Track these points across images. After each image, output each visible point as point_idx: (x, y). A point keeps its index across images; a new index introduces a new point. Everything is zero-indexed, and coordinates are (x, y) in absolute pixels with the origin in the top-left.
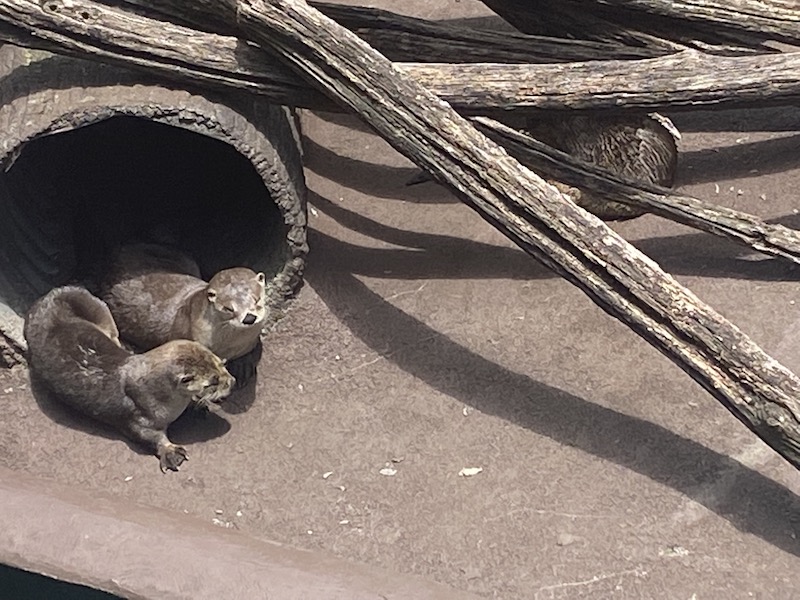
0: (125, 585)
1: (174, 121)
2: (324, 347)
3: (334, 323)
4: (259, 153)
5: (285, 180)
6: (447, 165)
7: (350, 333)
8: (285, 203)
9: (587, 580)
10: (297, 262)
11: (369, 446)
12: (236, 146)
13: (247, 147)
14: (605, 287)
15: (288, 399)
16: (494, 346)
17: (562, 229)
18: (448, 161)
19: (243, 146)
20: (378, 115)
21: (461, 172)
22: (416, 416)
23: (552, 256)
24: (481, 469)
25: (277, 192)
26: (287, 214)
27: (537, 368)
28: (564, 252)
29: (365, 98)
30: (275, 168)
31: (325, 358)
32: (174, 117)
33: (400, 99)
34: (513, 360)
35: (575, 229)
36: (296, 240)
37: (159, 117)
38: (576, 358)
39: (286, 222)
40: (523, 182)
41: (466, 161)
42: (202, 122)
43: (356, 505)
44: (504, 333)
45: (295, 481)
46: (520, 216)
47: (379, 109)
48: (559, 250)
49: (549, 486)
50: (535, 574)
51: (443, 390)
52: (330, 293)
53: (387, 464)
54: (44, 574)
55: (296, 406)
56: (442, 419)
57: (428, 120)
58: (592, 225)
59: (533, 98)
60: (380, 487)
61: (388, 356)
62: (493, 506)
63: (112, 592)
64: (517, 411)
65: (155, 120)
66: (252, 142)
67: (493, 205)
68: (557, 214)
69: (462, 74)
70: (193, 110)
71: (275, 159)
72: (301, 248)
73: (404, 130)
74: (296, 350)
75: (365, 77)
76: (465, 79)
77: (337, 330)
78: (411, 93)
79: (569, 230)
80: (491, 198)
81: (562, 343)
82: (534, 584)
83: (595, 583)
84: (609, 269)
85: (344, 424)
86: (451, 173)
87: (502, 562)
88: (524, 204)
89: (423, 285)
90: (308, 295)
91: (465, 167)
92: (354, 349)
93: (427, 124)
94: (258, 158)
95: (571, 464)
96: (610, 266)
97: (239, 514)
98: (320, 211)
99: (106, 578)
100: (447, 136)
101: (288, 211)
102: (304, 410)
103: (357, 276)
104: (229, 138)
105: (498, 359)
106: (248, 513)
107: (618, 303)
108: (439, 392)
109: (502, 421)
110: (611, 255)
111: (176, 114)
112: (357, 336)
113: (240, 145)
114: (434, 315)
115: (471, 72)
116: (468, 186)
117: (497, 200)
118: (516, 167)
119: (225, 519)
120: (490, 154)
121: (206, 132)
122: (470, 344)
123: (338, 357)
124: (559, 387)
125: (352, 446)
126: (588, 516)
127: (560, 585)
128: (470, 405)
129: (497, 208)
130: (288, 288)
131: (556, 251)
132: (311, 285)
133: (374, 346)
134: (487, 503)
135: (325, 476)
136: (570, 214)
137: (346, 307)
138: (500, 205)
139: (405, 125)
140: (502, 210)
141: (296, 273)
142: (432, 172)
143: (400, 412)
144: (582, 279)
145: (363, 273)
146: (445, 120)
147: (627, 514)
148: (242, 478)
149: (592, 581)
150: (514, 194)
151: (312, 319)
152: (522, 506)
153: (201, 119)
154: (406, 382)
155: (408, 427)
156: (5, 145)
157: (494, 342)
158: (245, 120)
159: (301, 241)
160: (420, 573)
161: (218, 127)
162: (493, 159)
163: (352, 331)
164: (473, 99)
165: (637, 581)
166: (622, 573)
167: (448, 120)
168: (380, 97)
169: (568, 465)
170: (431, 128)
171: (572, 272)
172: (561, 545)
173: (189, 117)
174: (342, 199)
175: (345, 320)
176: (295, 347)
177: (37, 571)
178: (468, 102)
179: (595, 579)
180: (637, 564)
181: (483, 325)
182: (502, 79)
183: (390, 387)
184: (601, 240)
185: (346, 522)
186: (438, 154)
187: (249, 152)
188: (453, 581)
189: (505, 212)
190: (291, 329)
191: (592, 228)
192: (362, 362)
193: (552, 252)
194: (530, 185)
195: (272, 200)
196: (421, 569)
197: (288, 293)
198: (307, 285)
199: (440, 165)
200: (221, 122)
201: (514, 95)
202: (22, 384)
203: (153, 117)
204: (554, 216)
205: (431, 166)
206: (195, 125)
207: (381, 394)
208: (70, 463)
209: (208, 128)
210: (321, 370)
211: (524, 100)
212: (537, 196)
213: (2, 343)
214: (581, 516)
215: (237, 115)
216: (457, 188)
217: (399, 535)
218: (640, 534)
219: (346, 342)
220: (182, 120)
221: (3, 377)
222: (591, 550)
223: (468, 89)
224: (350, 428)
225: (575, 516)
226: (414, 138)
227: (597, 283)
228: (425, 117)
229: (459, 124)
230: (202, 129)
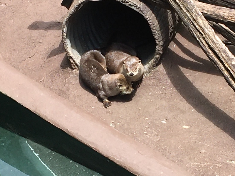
0: (70, 131)
1: (127, 4)
2: (161, 83)
3: (167, 77)
4: (151, 20)
5: (157, 30)
6: (196, 31)
7: (170, 81)
8: (156, 37)
9: (203, 163)
10: (158, 56)
11: (162, 114)
12: (144, 16)
13: (147, 17)
14: (229, 76)
15: (145, 96)
16: (209, 94)
17: (221, 57)
18: (196, 30)
19: (146, 16)
20: (181, 13)
21: (198, 34)
22: (179, 109)
23: (217, 64)
24: (189, 127)
25: (154, 33)
26: (157, 40)
27: (219, 103)
28: (220, 63)
29: (179, 7)
30: (155, 25)
31: (160, 87)
32: (128, 3)
33: (188, 9)
34: (214, 100)
35: (225, 57)
36: (158, 49)
37: (123, 2)
39: (156, 43)
40: (215, 40)
41: (201, 31)
42: (135, 6)
43: (151, 129)
44: (214, 91)
45: (137, 119)
46: (211, 50)
47: (182, 11)
48: (219, 62)
49: (206, 136)
50: (190, 159)
51: (189, 103)
52: (168, 68)
53: (165, 120)
54: (51, 123)
55: (146, 98)
56: (185, 111)
57: (194, 17)
58: (230, 57)
59: (233, 20)
60: (160, 125)
61: (178, 90)
62: (187, 138)
63: (67, 132)
64: (207, 114)
65: (122, 3)
66: (150, 16)
67: (205, 46)
68: (221, 52)
69: (214, 8)
70: (133, 2)
71: (156, 23)
72: (159, 52)
73: (187, 19)
74: (153, 83)
75: (181, 1)
76: (215, 10)
77: (166, 80)
78: (192, 8)
79: (223, 57)
80: (204, 43)
82: (188, 161)
83: (205, 165)
84: (230, 71)
85: (158, 106)
86: (196, 34)
87: (182, 154)
88: (213, 47)
89: (198, 74)
90: (161, 67)
91: (200, 33)
92: (169, 86)
93: (193, 18)
94: (150, 21)
95: (215, 131)
96: (231, 70)
97: (118, 124)
99: (66, 128)
100: (198, 23)
101: (157, 39)
102: (148, 100)
103: (179, 66)
104: (142, 13)
105: (209, 98)
106: (121, 124)
107: (231, 82)
108: (188, 103)
109: (202, 115)
110: (232, 67)
111: (128, 2)
112: (172, 83)
113: (145, 16)
114: (196, 82)
115: (218, 8)
116: (199, 39)
117: (206, 44)
118: (214, 35)
119: (114, 124)
120: (208, 30)
121: (136, 10)
122: (203, 92)
123: (164, 87)
124: (222, 110)
125: (157, 112)
126: (212, 147)
127: (195, 163)
128: (195, 109)
129: (205, 47)
130: (154, 63)
131: (218, 63)
132: (163, 65)
133: (176, 87)
134: (186, 137)
135: (146, 119)
136: (225, 52)
137: (172, 74)
138: (207, 46)
139: (187, 17)
140: (207, 48)
141: (157, 59)
142: (191, 33)
143: (174, 106)
144: (223, 73)
145: (181, 66)
146: (198, 18)
147: (224, 149)
148: (123, 114)
149: (204, 164)
150: (211, 43)
151: (160, 75)
152: (196, 139)
153: (135, 5)
154: (180, 99)
155: (175, 111)
156: (79, 2)
157: (210, 93)
158: (149, 9)
159: (160, 50)
160: (159, 151)
161: (139, 9)
162: (209, 32)
163: (171, 81)
165: (217, 167)
166: (214, 164)
167: (199, 18)
168: (183, 8)
169: (214, 131)
170: (194, 20)
171: (221, 70)
172: (201, 152)
173: (132, 4)
174: (186, 45)
175: (169, 77)
176: (153, 82)
177: (50, 122)
178: (214, 17)
179: (206, 164)
180: (219, 163)
182: (226, 12)
183: (175, 99)
184: (231, 62)
185: (146, 133)
186: (194, 28)
187: (148, 18)
188: (167, 155)
189: (207, 49)
190: (153, 76)
191: (230, 58)
192: (170, 90)
193: (217, 63)
194: (216, 42)
195: (153, 35)
196: (160, 150)
197: (154, 65)
198: (162, 64)
199: (194, 31)
200: (141, 8)
201: (227, 18)
202: (75, 75)
203: (121, 2)
204: (220, 52)
205: (191, 31)
206: (133, 7)
207: (171, 100)
208: (80, 100)
209: (137, 9)
210: (157, 90)
211: (230, 20)
212: (217, 45)
213: (72, 61)
214: (210, 146)
215: (147, 7)
216: (196, 39)
217: (159, 140)
218: (225, 155)
219: (168, 84)
220: (130, 5)
221: (71, 72)
222: (208, 156)
223: (215, 13)
224: (159, 107)
225: (209, 146)
226: (189, 22)
227: (227, 75)
228: (193, 16)
229: (202, 20)
230: (135, 9)
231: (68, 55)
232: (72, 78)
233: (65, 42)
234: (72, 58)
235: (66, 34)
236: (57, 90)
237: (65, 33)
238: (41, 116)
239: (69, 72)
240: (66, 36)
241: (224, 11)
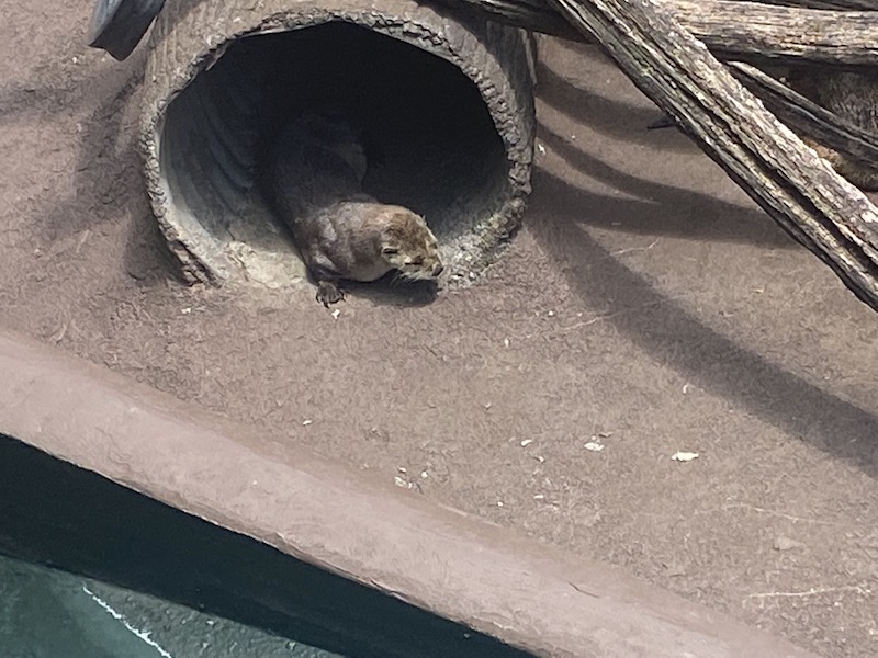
0: (291, 540)
1: (397, 34)
2: (537, 300)
3: (551, 274)
4: (487, 78)
5: (513, 111)
6: (695, 113)
7: (567, 287)
8: (509, 137)
9: (803, 591)
10: (516, 203)
11: (575, 416)
12: (463, 67)
13: (475, 70)
14: (859, 268)
15: (491, 354)
16: (725, 318)
17: (817, 199)
18: (697, 109)
19: (470, 68)
20: (624, 50)
21: (710, 123)
22: (631, 388)
23: (802, 227)
24: (697, 455)
25: (503, 124)
26: (512, 149)
28: (817, 224)
29: (611, 28)
30: (503, 96)
31: (537, 313)
32: (397, 29)
33: (651, 34)
34: (748, 334)
35: (832, 200)
36: (518, 179)
37: (381, 27)
38: (817, 342)
39: (510, 158)
40: (779, 141)
41: (717, 111)
42: (428, 38)
43: (555, 479)
44: (738, 305)
45: (490, 446)
46: (770, 178)
47: (626, 42)
48: (811, 221)
49: (772, 482)
50: (747, 579)
51: (664, 362)
52: (549, 241)
53: (594, 438)
54: (204, 518)
55: (499, 362)
56: (660, 395)
57: (680, 62)
58: (851, 197)
59: (801, 47)
60: (583, 463)
61: (608, 317)
62: (706, 498)
63: (275, 546)
64: (743, 394)
65: (376, 29)
66: (481, 65)
67: (742, 163)
68: (813, 181)
69: (722, 13)
70: (419, 23)
71: (505, 86)
72: (523, 188)
73: (651, 69)
74: (505, 300)
75: (614, 5)
76: (726, 18)
77: (553, 283)
78: (664, 28)
79: (826, 201)
80: (740, 155)
81: (802, 323)
82: (743, 589)
83: (812, 596)
84: (864, 248)
85: (550, 388)
86: (699, 123)
87: (710, 562)
88: (778, 166)
90: (526, 241)
91: (715, 118)
92: (570, 306)
93: (678, 65)
94: (486, 83)
95: (799, 460)
96: (866, 245)
97: (424, 475)
98: (549, 149)
99: (272, 531)
100: (699, 81)
101: (514, 145)
102: (508, 368)
103: (583, 226)
104: (455, 58)
105: (729, 334)
106: (434, 475)
108: (658, 364)
109: (726, 403)
110: (869, 233)
111: (401, 25)
112: (575, 292)
113: (467, 67)
114: (662, 277)
115: (734, 10)
116: (717, 140)
117: (747, 158)
118: (772, 123)
119: (408, 478)
120: (745, 105)
121: (431, 49)
122: (699, 314)
123: (551, 313)
124: (794, 373)
125: (557, 413)
126: (812, 521)
127: (772, 594)
128: (692, 383)
129: (746, 167)
130: (504, 230)
131: (807, 222)
132: (530, 229)
133: (593, 305)
134: (700, 494)
135: (524, 443)
136: (828, 182)
137: (566, 258)
138: (749, 164)
139: (653, 64)
140: (752, 169)
141: (514, 215)
142: (678, 119)
143: (614, 383)
144: (833, 257)
145: (588, 223)
146: (698, 63)
147: (857, 523)
148: (431, 436)
149: (809, 593)
150: (768, 153)
151: (527, 268)
152: (739, 500)
153: (426, 34)
154: (624, 349)
155: (620, 399)
156: (209, 41)
157: (726, 315)
158: (476, 39)
159: (523, 180)
160: (617, 563)
161: (444, 44)
162: (748, 111)
163: (571, 286)
164: (732, 42)
165: (860, 600)
166: (844, 588)
167: (702, 63)
168: (629, 29)
169: (795, 461)
170: (683, 71)
171: (824, 248)
172: (778, 549)
173: (414, 30)
174: (573, 137)
175: (562, 272)
176: (504, 296)
177: (198, 514)
178: (727, 44)
179: (812, 591)
180: (861, 581)
181: (717, 294)
182: (768, 22)
183: (605, 352)
184: (860, 215)
185: (541, 497)
186: (687, 101)
187: (476, 75)
188: (654, 576)
189: (755, 173)
190: (503, 276)
191: (851, 201)
192: (577, 321)
193: (803, 223)
194: (786, 146)
195: (497, 131)
196: (619, 558)
197: (504, 236)
198: (525, 229)
199: (687, 112)
200: (449, 40)
201: (779, 41)
202: (201, 304)
203: (374, 26)
204: (809, 183)
205: (678, 112)
206: (420, 39)
207: (595, 359)
208: (245, 398)
209: (434, 45)
210: (530, 326)
211: (790, 49)
212: (794, 159)
213: (184, 258)
214: (803, 520)
215: (467, 33)
216: (703, 141)
217: (599, 518)
218: (868, 547)
219: (562, 297)
220: (407, 33)
221: (181, 295)
222: (810, 558)
223: (729, 29)
224: (556, 393)
225: (797, 519)
226: (662, 80)
227: (850, 263)
228: (677, 57)
229: (714, 69)
230: (426, 45)
231: (168, 238)
232: (186, 318)
233: (154, 193)
234: (182, 245)
235: (157, 164)
236: (140, 369)
237: (153, 161)
238: (157, 497)
239: (173, 298)
240: (158, 170)
241: (762, 19)
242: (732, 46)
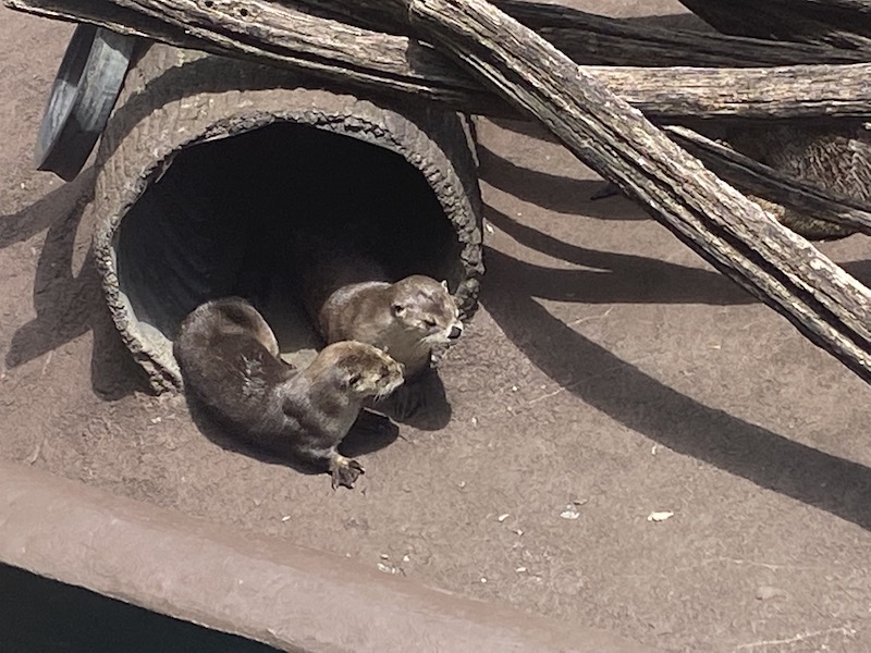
0: (282, 635)
1: (339, 129)
2: (500, 376)
3: (512, 350)
4: (432, 164)
5: (459, 194)
6: (638, 178)
7: (527, 361)
8: (459, 219)
9: (789, 637)
10: (471, 284)
11: (549, 486)
12: (406, 155)
13: (419, 157)
14: (813, 315)
15: (460, 433)
16: (686, 377)
17: (766, 251)
18: (639, 175)
19: (414, 156)
20: (563, 124)
21: (653, 187)
22: (602, 454)
23: (753, 280)
24: (672, 514)
25: (451, 207)
26: (462, 231)
27: (735, 403)
28: (767, 276)
29: (548, 104)
30: (448, 180)
31: (502, 390)
32: (339, 124)
33: (588, 106)
34: (709, 393)
35: (779, 251)
36: (471, 260)
37: (323, 124)
38: (778, 392)
39: (461, 240)
40: (723, 199)
41: (660, 174)
42: (370, 130)
43: (535, 550)
44: (698, 363)
45: (468, 524)
46: (718, 236)
47: (564, 117)
48: (761, 274)
49: (748, 533)
50: (732, 630)
51: (629, 426)
52: (507, 318)
53: (569, 507)
54: (194, 622)
55: (469, 441)
56: (630, 458)
57: (618, 130)
58: (798, 246)
59: (733, 105)
60: (561, 531)
61: (571, 387)
62: (685, 555)
63: (268, 643)
64: (712, 450)
65: (319, 127)
66: (424, 152)
67: (688, 223)
68: (760, 234)
69: (654, 79)
70: (360, 117)
71: (449, 171)
72: (476, 268)
73: (591, 140)
74: (469, 380)
75: (549, 82)
76: (658, 84)
77: (514, 359)
78: (599, 99)
79: (774, 253)
80: (686, 215)
81: (762, 375)
82: (732, 641)
83: (799, 641)
84: (816, 295)
85: (522, 462)
86: (643, 189)
87: (696, 617)
88: (724, 223)
90: (484, 319)
91: (658, 182)
92: (533, 379)
93: (617, 135)
94: (430, 169)
95: (773, 509)
96: (817, 292)
97: (406, 559)
98: (497, 229)
99: (262, 628)
100: (639, 147)
101: (463, 227)
102: (478, 446)
103: (537, 299)
104: (398, 147)
105: (692, 393)
106: (416, 558)
107: (827, 333)
108: (625, 428)
109: (695, 460)
110: (819, 280)
111: (342, 121)
112: (537, 365)
113: (411, 155)
114: (622, 343)
115: (665, 76)
116: (661, 203)
117: (693, 218)
118: (714, 181)
119: (390, 564)
120: (685, 167)
121: (374, 140)
122: (660, 375)
123: (515, 389)
124: (759, 424)
125: (531, 486)
126: (791, 567)
127: (760, 643)
128: (660, 442)
129: (693, 227)
131: (758, 274)
132: (486, 308)
133: (556, 376)
134: (679, 552)
135: (501, 519)
136: (774, 234)
137: (525, 333)
138: (697, 224)
139: (592, 135)
140: (699, 229)
141: (470, 295)
142: (622, 186)
143: (583, 450)
144: (786, 306)
146: (636, 130)
147: (836, 566)
148: (410, 520)
149: (795, 639)
150: (713, 211)
151: (487, 347)
152: (717, 554)
153: (368, 126)
154: (589, 416)
155: (592, 466)
156: (155, 153)
157: (686, 373)
158: (416, 128)
159: (476, 260)
160: (605, 627)
161: (387, 135)
162: (689, 173)
163: (532, 360)
164: (667, 106)
165: (846, 641)
166: (829, 631)
167: (639, 130)
168: (565, 103)
169: (769, 510)
170: (621, 139)
171: (776, 298)
172: (760, 599)
173: (356, 124)
174: (520, 214)
175: (522, 348)
176: (468, 376)
177: (187, 619)
178: (662, 109)
179: (799, 637)
180: (845, 622)
181: (676, 354)
182: (699, 84)
183: (571, 421)
184: (808, 264)
185: (523, 569)
186: (628, 166)
187: (420, 162)
188: (642, 636)
189: (702, 232)
190: (465, 356)
191: (798, 250)
192: (541, 394)
193: (754, 276)
194: (730, 202)
195: (445, 215)
196: (606, 623)
198: (482, 307)
199: (630, 179)
200: (390, 130)
201: (712, 102)
202: (171, 412)
203: (316, 124)
204: (756, 236)
205: (621, 180)
206: (362, 132)
207: (563, 429)
209: (376, 137)
210: (496, 402)
211: (723, 108)
212: (738, 214)
213: (149, 367)
214: (782, 567)
215: (408, 122)
216: (649, 204)
217: (582, 585)
218: (848, 588)
219: (524, 372)
220: (348, 128)
221: (150, 405)
222: (794, 605)
223: (662, 95)
224: (528, 466)
225: (776, 567)
226: (602, 149)
227: (803, 311)
228: (615, 126)
229: (651, 134)
230: (369, 137)
231: (133, 351)
232: (159, 427)
233: (115, 308)
234: (146, 356)
235: (115, 279)
237: (111, 276)
238: (146, 606)
239: (142, 408)
240: (117, 284)
241: (693, 82)
242: (666, 111)
